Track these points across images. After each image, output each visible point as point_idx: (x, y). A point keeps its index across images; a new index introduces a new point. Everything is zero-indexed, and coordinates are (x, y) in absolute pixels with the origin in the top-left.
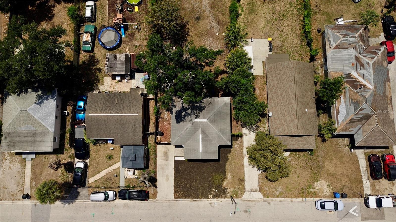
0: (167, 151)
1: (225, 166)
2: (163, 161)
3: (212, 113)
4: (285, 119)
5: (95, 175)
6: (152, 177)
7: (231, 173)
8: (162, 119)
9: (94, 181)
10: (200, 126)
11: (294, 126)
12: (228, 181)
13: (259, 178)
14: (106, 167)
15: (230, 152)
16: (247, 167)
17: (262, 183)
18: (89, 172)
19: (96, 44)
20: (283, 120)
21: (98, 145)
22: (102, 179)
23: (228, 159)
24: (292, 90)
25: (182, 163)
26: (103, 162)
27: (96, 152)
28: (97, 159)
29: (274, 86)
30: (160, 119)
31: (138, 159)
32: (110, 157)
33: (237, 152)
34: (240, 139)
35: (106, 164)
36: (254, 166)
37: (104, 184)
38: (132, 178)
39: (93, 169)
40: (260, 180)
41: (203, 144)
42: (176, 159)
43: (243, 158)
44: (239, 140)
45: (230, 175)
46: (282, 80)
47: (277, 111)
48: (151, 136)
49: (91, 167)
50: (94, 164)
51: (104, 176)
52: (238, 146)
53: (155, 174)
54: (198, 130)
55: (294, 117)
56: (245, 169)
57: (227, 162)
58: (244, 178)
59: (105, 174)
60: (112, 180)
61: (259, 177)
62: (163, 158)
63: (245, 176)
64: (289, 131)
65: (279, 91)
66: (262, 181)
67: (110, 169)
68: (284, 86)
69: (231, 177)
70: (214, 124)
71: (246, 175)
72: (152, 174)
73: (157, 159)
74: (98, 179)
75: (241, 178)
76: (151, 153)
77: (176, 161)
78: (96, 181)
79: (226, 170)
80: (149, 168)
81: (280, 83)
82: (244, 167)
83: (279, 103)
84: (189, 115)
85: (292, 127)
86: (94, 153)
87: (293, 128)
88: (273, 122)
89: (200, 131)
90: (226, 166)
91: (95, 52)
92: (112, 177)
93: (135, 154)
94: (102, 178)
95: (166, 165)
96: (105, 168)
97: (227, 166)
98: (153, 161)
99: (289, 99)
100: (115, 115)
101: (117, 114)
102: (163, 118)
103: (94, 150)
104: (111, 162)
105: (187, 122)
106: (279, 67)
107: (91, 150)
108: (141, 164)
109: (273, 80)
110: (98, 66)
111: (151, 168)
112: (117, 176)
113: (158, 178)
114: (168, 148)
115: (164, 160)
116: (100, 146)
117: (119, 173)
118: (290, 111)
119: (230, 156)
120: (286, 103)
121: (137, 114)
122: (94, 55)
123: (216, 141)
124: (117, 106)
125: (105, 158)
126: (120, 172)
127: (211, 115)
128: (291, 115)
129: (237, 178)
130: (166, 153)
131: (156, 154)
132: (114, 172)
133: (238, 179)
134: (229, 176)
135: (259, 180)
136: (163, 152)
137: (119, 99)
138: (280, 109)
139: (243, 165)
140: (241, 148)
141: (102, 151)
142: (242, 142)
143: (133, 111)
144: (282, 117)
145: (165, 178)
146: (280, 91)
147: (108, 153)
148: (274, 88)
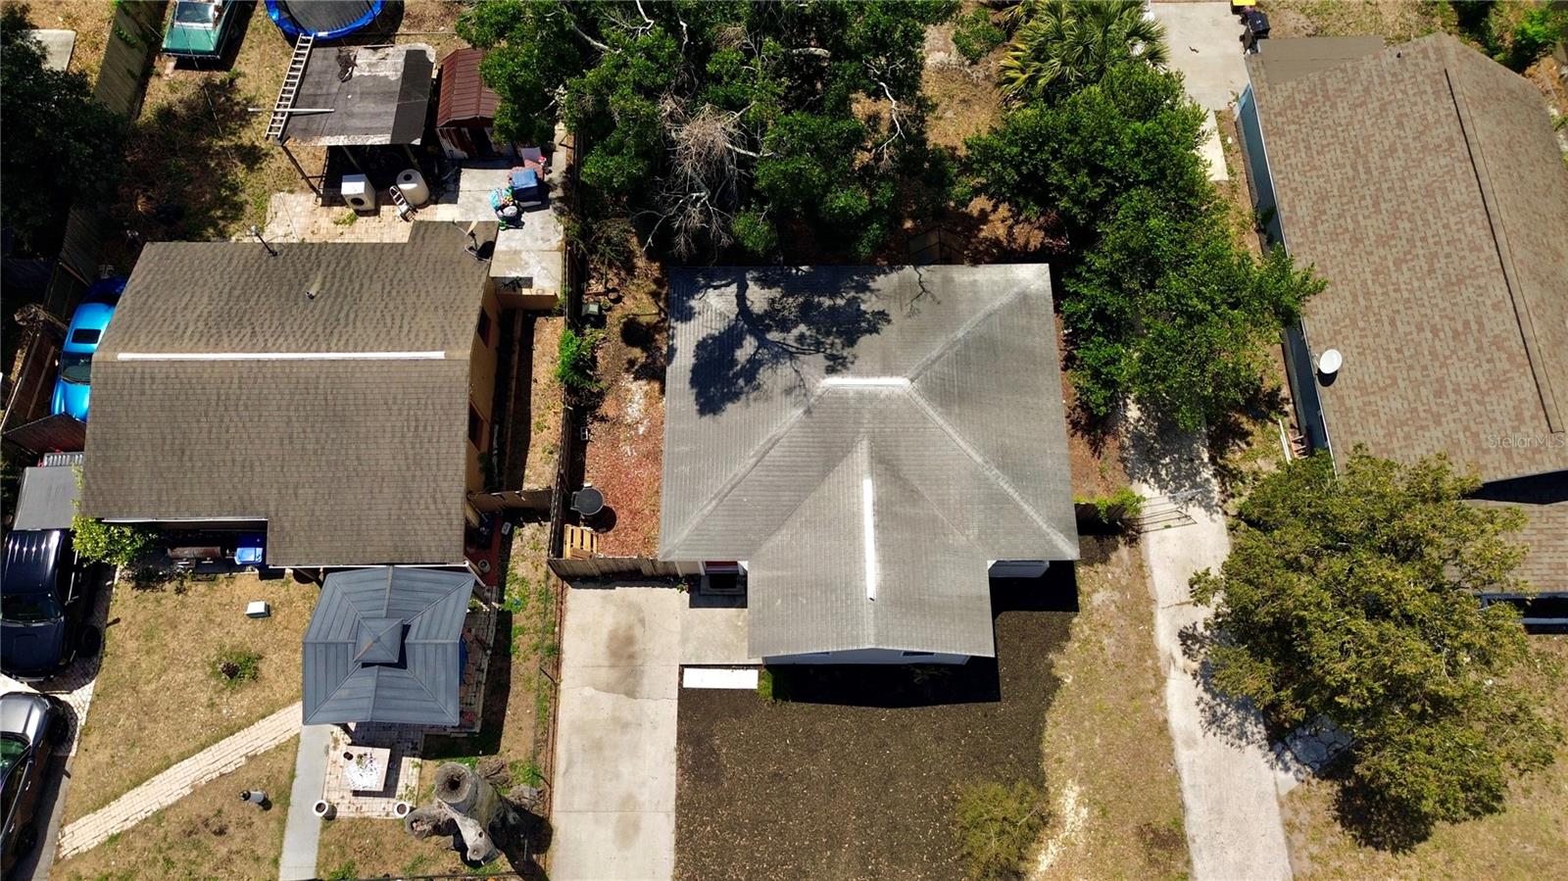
0: (631, 627)
1: (1035, 733)
2: (603, 696)
3: (937, 347)
4: (1440, 381)
5: (117, 797)
6: (519, 809)
7: (1081, 782)
8: (607, 426)
9: (103, 838)
10: (858, 423)
11: (1519, 418)
12: (1067, 842)
13: (1290, 827)
14: (203, 738)
15: (1066, 635)
16: (1191, 743)
17: (1312, 858)
18: (75, 773)
19: (255, 29)
20: (1424, 392)
21: (167, 586)
22: (159, 822)
23: (1057, 683)
24: (1460, 199)
25: (737, 713)
26: (182, 705)
27: (149, 637)
28: (149, 682)
29: (1324, 198)
30: (596, 428)
31: (419, 657)
32: (237, 670)
33: (1110, 634)
34: (1124, 551)
35: (201, 714)
36: (1242, 735)
37: (167, 860)
38: (374, 815)
39: (103, 756)
40: (1299, 839)
41: (883, 545)
42: (695, 679)
43: (1161, 680)
44: (1120, 559)
45: (1079, 803)
46: (1374, 158)
47: (1371, 340)
48: (529, 530)
49: (94, 738)
50: (123, 717)
51: (177, 804)
52: (1117, 596)
53: (545, 795)
54: (847, 449)
55: (1511, 358)
56: (1183, 756)
57: (1049, 704)
58: (1179, 823)
59: (187, 791)
60: (231, 830)
61: (1289, 814)
62: (605, 675)
63: (1182, 806)
64: (1487, 451)
65: (1363, 223)
66: (1315, 849)
67: (227, 755)
68: (1397, 185)
69: (1084, 812)
70: (957, 410)
71: (1189, 798)
72: (521, 791)
73: (562, 686)
74: (129, 825)
75: (1162, 821)
76: (522, 643)
77: (692, 702)
78: (113, 839)
79: (1049, 766)
80: (504, 743)
81: (1363, 177)
82: (1170, 739)
83: (1379, 291)
84: (783, 353)
85: (1508, 424)
86: (131, 645)
87: (1515, 429)
88: (1350, 410)
89: (861, 455)
90: (1042, 730)
91: (240, 65)
92: (234, 812)
93: (397, 622)
94: (159, 817)
95: (626, 726)
96: (192, 746)
97: (1050, 733)
98: (532, 698)
99: (1448, 256)
100: (291, 361)
101: (308, 350)
102: (616, 422)
103: (140, 618)
104: (238, 702)
105: (768, 399)
106: (1344, 90)
107: (117, 621)
108: (442, 698)
109: (1314, 168)
110: (247, 137)
111: (517, 747)
112: (266, 804)
113: (559, 820)
114: (640, 610)
115: (610, 689)
116: (179, 591)
117: (284, 779)
118: (1466, 323)
119: (1066, 665)
120: (1429, 283)
121: (440, 355)
122: (232, 81)
123: (973, 533)
124: (317, 312)
125: (201, 676)
126: (292, 777)
127: (935, 354)
128: (1479, 349)
129: (1131, 826)
130: (630, 640)
131: (555, 652)
132: (252, 775)
133: (1141, 833)
134: (1071, 804)
135: (1288, 840)
136: (604, 634)
137: (334, 273)
138: (1392, 323)
139: (1163, 728)
140: (1139, 608)
141: (192, 625)
142: (1140, 569)
143: (412, 336)
144: (1417, 374)
145: (614, 816)
146: (1369, 222)
147: (227, 640)
148: (1325, 212)
